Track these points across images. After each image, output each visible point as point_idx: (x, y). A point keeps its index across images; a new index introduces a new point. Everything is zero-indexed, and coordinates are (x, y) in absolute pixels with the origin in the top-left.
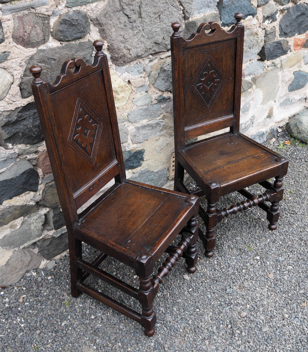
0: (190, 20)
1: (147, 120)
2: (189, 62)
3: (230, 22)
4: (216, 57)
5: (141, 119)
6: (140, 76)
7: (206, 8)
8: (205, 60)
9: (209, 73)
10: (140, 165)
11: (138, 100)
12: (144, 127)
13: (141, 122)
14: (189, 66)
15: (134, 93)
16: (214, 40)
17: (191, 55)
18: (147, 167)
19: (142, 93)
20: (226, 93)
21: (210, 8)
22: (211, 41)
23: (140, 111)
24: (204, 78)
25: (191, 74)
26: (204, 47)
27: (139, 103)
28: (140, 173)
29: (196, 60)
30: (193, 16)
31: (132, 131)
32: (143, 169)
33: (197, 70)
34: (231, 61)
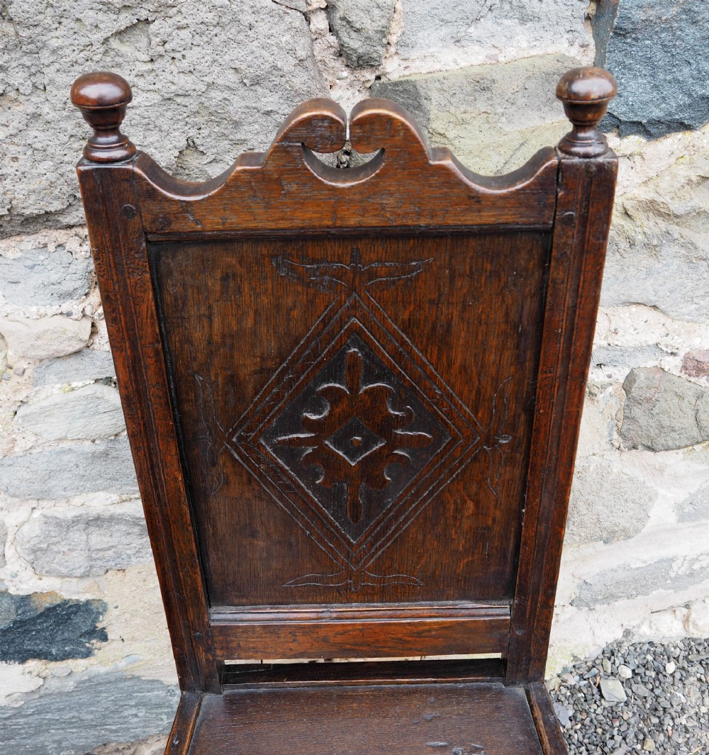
0: (393, 69)
1: (115, 497)
2: (210, 317)
3: (657, 113)
4: (406, 316)
5: (80, 490)
6: (55, 309)
7: (507, 22)
8: (325, 323)
9: (354, 389)
10: (88, 654)
11: (45, 413)
12: (97, 521)
13: (77, 500)
14: (217, 338)
15: (16, 379)
16: (371, 221)
17: (225, 278)
18: (122, 664)
19: (74, 384)
20: (471, 505)
21: (537, 25)
22: (353, 221)
23: (66, 458)
24: (326, 413)
25: (233, 380)
26: (314, 250)
27: (54, 428)
28: (83, 682)
29: (256, 312)
30: (414, 54)
31: (25, 529)
32: (102, 670)
33: (270, 364)
34: (507, 354)
